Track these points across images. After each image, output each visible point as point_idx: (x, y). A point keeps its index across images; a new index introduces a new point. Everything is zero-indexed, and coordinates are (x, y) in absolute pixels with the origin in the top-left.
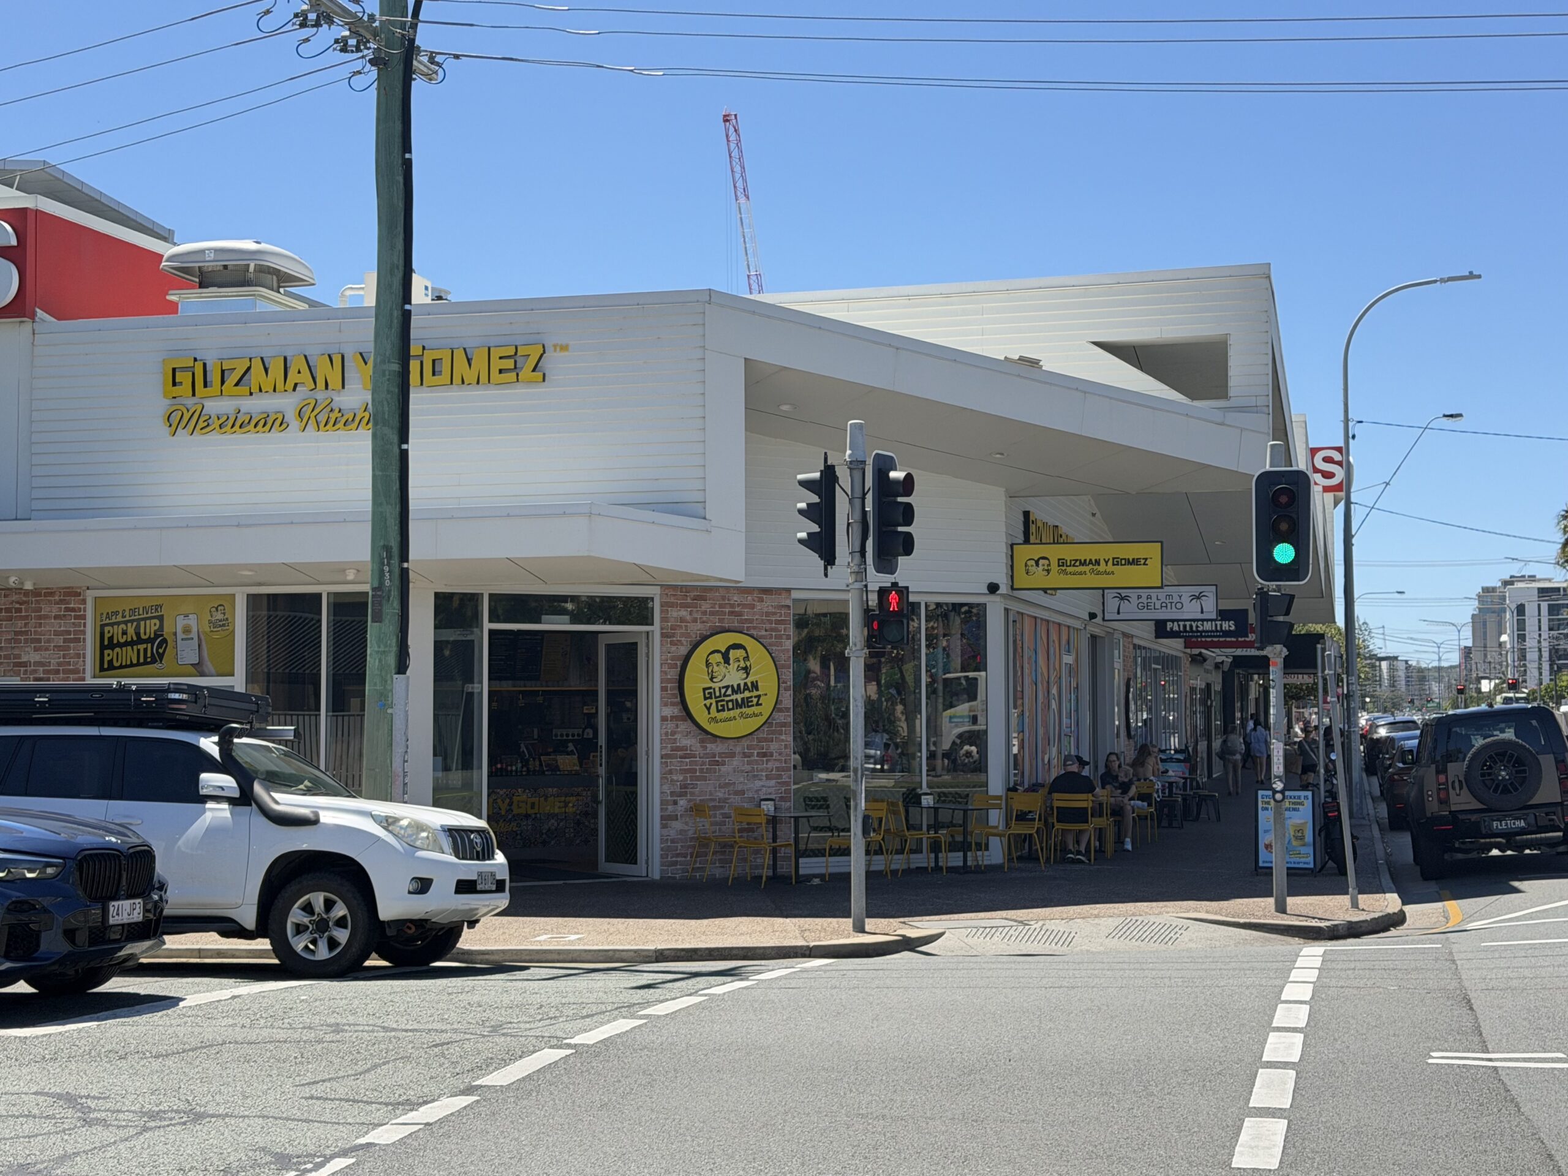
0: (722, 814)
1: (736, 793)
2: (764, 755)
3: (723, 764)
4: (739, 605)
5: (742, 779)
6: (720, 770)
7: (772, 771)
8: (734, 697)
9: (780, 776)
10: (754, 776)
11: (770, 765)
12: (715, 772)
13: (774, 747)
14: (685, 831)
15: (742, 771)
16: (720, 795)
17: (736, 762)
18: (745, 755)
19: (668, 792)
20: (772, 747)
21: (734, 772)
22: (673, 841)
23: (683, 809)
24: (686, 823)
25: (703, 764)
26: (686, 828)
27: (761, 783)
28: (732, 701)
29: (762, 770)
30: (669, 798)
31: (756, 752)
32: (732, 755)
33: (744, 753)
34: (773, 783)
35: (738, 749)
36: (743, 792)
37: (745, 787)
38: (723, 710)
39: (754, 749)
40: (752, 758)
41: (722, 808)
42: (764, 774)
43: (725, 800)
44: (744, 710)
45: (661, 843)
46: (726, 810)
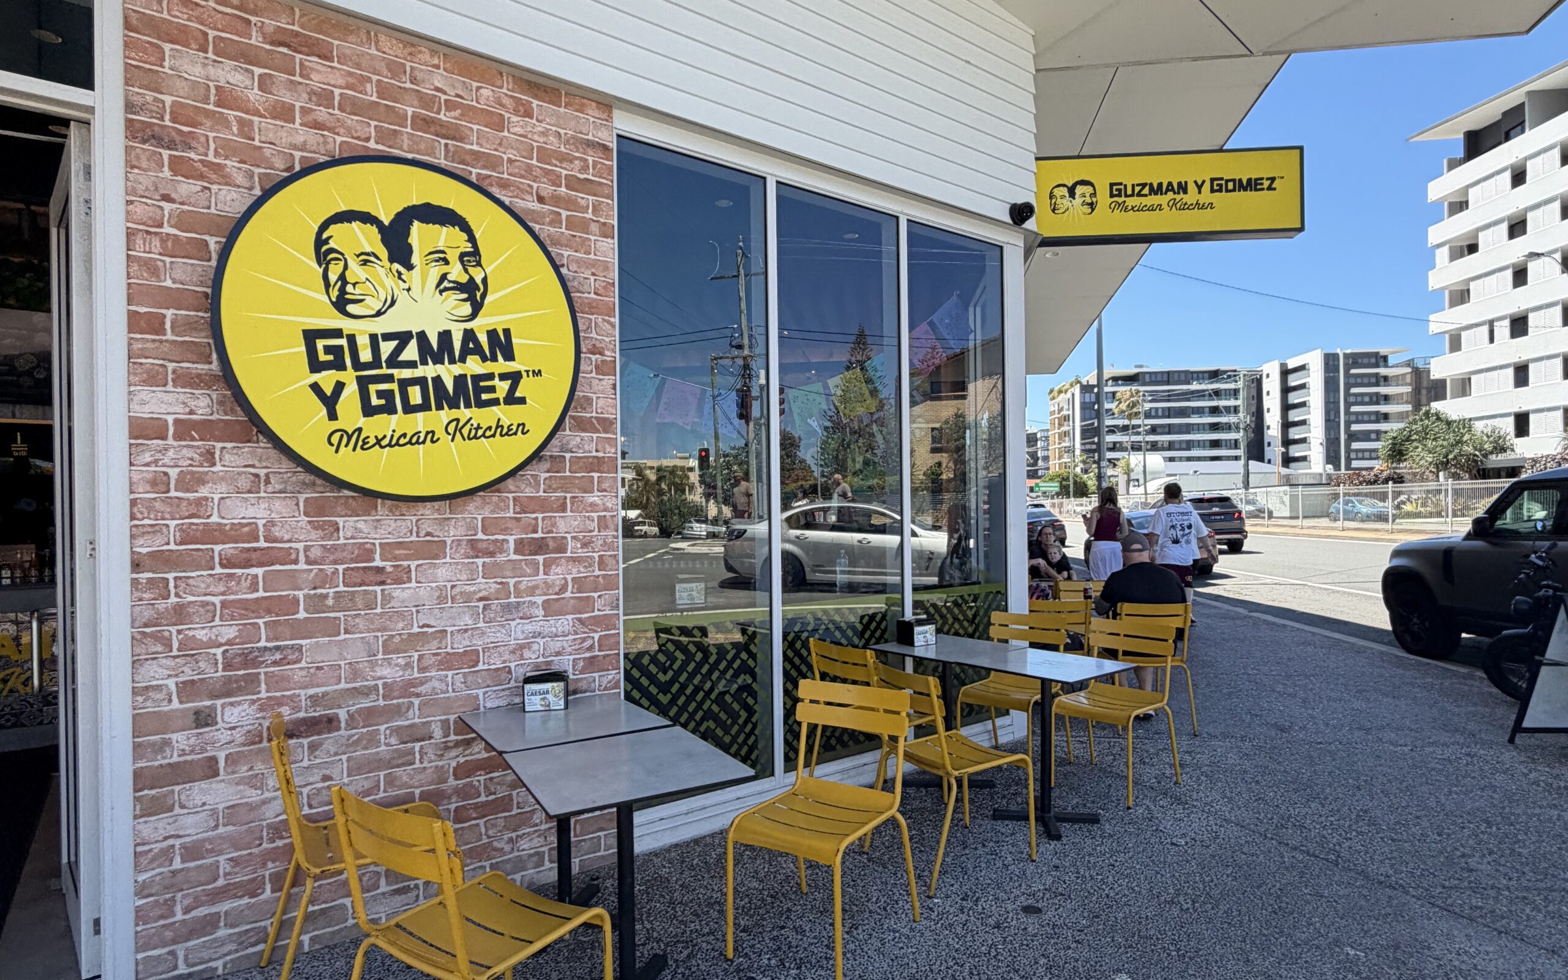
0: (397, 731)
1: (448, 662)
2: (539, 547)
3: (402, 577)
4: (450, 106)
5: (467, 620)
6: (387, 598)
7: (563, 588)
8: (429, 371)
9: (586, 604)
10: (508, 608)
11: (557, 574)
12: (370, 606)
13: (567, 524)
14: (251, 807)
15: (468, 597)
16: (389, 673)
17: (444, 572)
18: (475, 549)
19: (171, 683)
20: (562, 526)
21: (442, 599)
22: (192, 852)
23: (238, 736)
24: (256, 782)
25: (325, 580)
26: (253, 796)
27: (529, 628)
28: (421, 381)
29: (532, 590)
30: (176, 704)
31: (511, 539)
32: (432, 550)
33: (473, 543)
34: (566, 622)
35: (453, 532)
36: (471, 658)
37: (479, 643)
38: (390, 409)
39: (505, 531)
40: (501, 558)
41: (398, 711)
42: (539, 600)
43: (408, 688)
44: (464, 413)
45: (138, 868)
46: (414, 717)
